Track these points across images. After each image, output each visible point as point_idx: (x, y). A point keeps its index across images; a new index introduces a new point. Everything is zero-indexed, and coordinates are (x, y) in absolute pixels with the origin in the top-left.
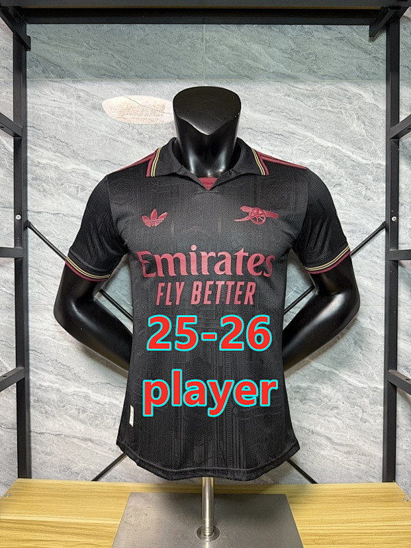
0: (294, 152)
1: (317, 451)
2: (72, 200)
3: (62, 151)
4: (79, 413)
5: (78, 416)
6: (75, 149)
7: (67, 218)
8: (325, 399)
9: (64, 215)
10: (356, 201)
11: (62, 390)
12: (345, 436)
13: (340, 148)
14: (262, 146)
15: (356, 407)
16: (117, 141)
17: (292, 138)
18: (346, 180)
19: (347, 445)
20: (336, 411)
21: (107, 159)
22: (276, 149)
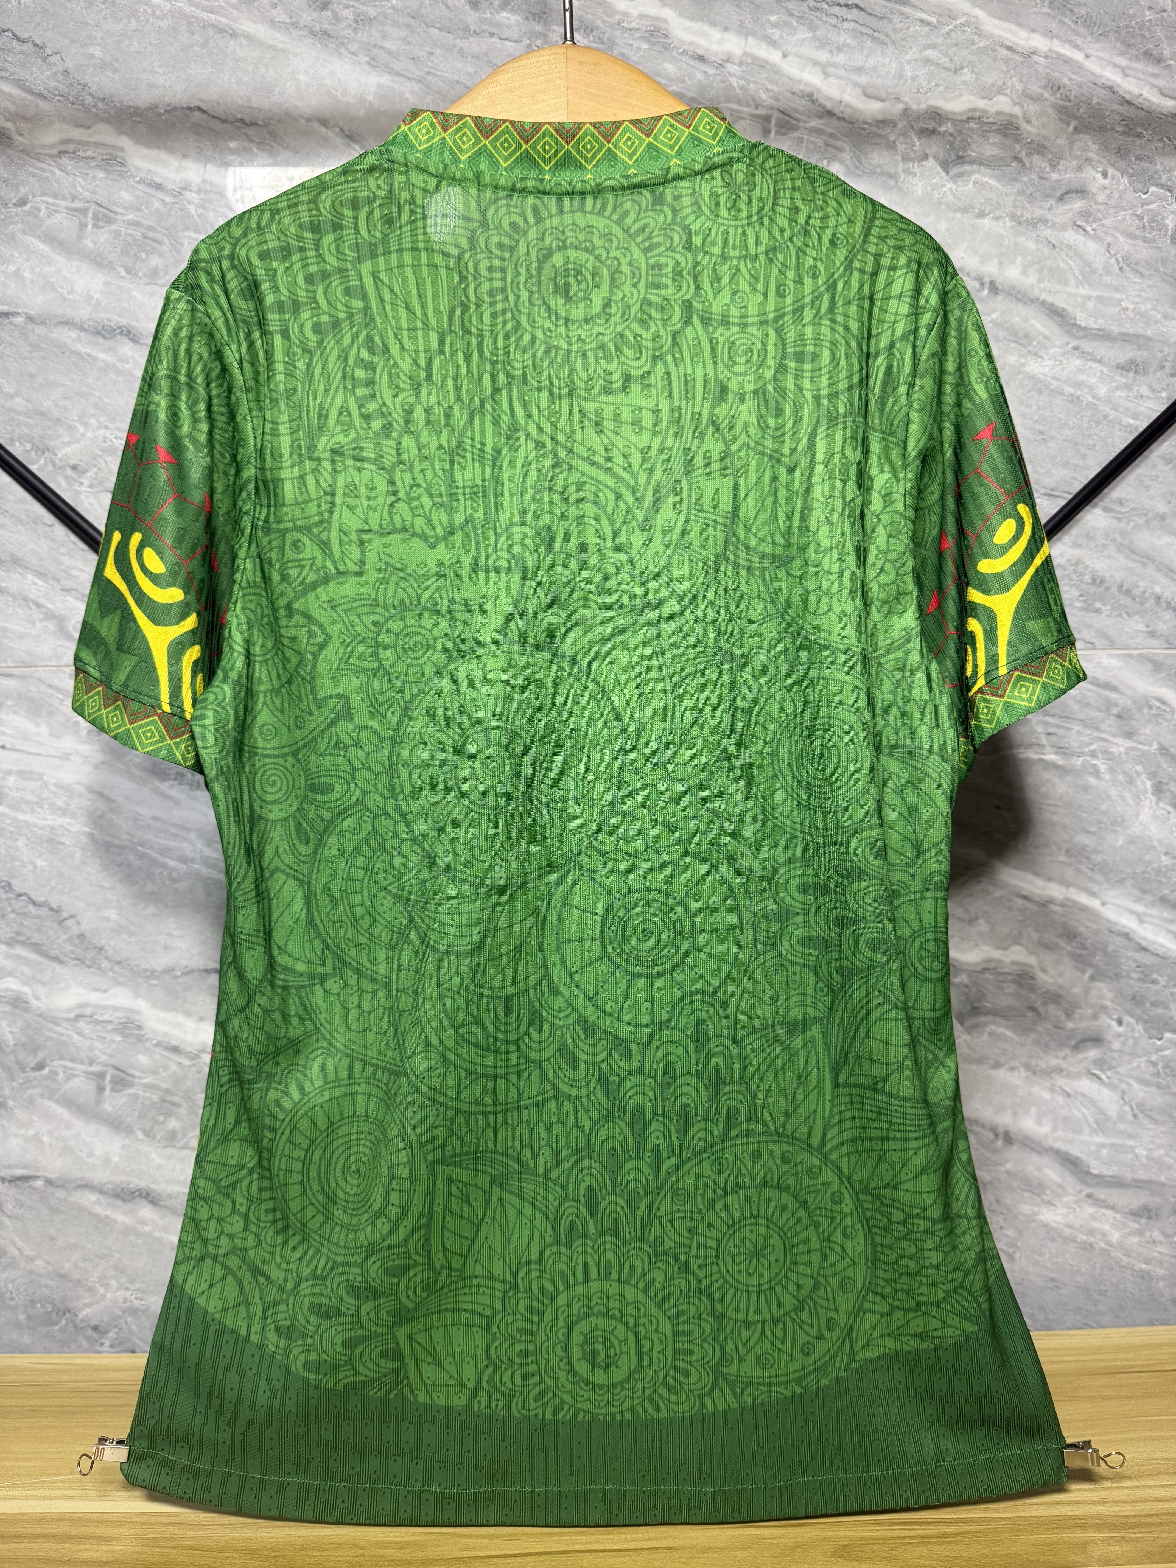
0: (908, 68)
1: (1026, 1209)
2: (60, 260)
3: (20, 73)
4: (101, 1089)
5: (98, 1101)
6: (70, 64)
7: (41, 330)
8: (1052, 1009)
9: (30, 318)
10: (1143, 252)
11: (34, 1003)
12: (1133, 1148)
13: (1078, 56)
14: (788, 48)
15: (1168, 1035)
16: (234, 35)
17: (896, 19)
18: (1105, 175)
19: (1139, 1185)
20: (1093, 1053)
21: (195, 103)
22: (840, 58)
